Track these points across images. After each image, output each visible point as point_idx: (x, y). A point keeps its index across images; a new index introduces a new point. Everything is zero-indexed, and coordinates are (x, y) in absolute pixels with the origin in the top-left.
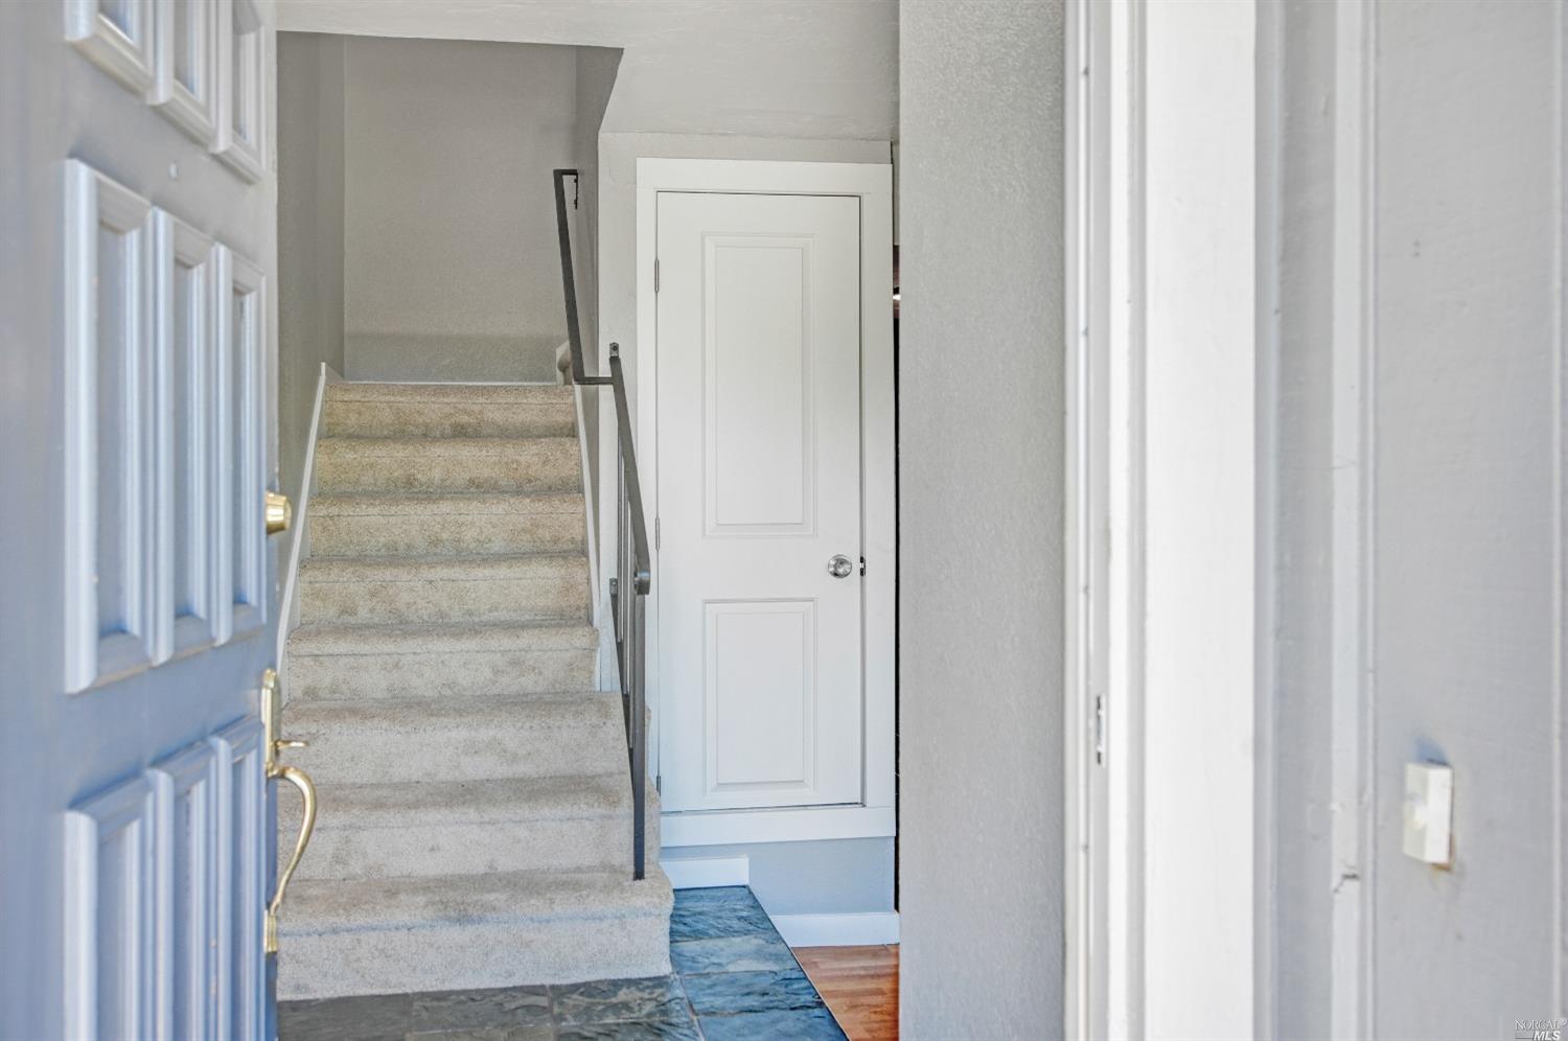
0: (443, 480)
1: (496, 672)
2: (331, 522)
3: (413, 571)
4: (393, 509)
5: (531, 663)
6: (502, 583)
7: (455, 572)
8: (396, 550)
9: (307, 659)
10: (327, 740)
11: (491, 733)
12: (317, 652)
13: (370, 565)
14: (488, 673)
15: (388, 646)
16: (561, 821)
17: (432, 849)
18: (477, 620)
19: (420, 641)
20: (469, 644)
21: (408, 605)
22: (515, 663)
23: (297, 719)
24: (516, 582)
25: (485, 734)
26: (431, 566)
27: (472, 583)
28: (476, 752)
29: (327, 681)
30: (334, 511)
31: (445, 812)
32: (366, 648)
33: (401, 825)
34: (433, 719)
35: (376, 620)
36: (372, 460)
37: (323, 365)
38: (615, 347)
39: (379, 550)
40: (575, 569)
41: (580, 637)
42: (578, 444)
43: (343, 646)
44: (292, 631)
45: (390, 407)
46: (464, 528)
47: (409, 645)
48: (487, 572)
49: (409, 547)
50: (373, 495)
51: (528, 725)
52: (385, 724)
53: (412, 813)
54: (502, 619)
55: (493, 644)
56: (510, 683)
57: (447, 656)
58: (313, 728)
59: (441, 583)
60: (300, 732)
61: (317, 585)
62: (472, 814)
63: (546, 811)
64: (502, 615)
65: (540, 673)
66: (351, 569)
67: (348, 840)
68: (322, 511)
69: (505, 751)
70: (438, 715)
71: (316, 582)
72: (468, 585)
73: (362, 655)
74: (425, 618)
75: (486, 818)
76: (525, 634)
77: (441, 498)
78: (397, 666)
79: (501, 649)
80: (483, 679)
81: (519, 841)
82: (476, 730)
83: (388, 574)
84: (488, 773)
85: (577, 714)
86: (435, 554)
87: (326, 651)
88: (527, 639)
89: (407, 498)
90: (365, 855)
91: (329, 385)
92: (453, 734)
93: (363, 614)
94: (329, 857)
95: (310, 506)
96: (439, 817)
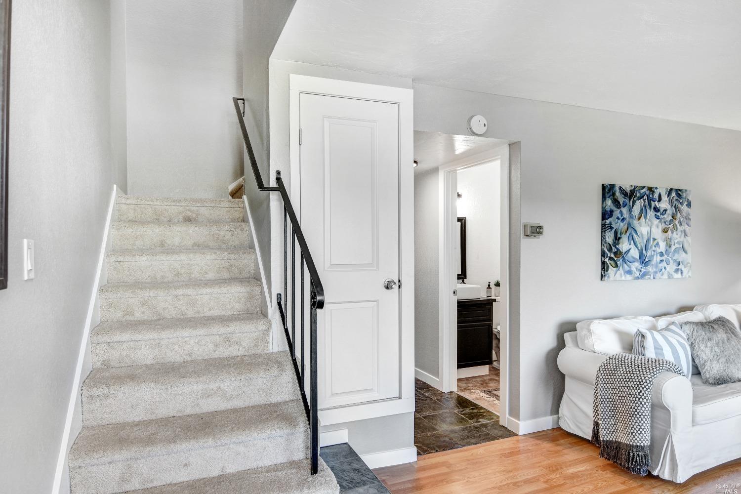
0: (180, 243)
1: (216, 346)
2: (119, 265)
3: (167, 291)
4: (154, 258)
5: (235, 340)
6: (216, 296)
7: (189, 291)
8: (156, 279)
9: (103, 345)
10: (116, 397)
11: (217, 385)
12: (109, 341)
13: (141, 288)
14: (211, 347)
15: (153, 335)
16: (265, 439)
17: (186, 465)
18: (202, 315)
19: (172, 331)
20: (201, 331)
21: (164, 309)
22: (227, 340)
23: (95, 385)
24: (223, 295)
25: (213, 386)
26: (176, 288)
27: (199, 296)
28: (208, 396)
29: (116, 356)
30: (120, 259)
31: (193, 442)
32: (140, 337)
33: (164, 453)
34: (183, 380)
35: (146, 318)
36: (142, 233)
37: (115, 186)
38: (278, 173)
39: (147, 279)
40: (254, 288)
41: (261, 326)
42: (249, 225)
43: (126, 336)
44: (93, 330)
45: (151, 207)
46: (193, 267)
47: (166, 334)
48: (208, 290)
49: (163, 277)
50: (142, 251)
51: (239, 378)
52: (152, 385)
53: (172, 446)
54: (216, 314)
55: (214, 330)
56: (224, 352)
57: (187, 339)
58: (106, 391)
59: (182, 297)
60: (97, 394)
61: (110, 300)
62: (211, 442)
63: (256, 435)
64: (217, 312)
65: (241, 345)
66: (131, 291)
67: (130, 467)
68: (113, 259)
69: (226, 394)
70: (185, 377)
71: (109, 299)
72: (197, 297)
73: (137, 341)
74: (174, 315)
75: (219, 443)
76: (231, 324)
77: (180, 252)
78: (159, 346)
79: (219, 333)
80: (208, 349)
81: (240, 454)
82: (208, 384)
83: (152, 293)
84: (216, 407)
85: (266, 370)
86: (178, 281)
87: (115, 339)
88: (233, 327)
89: (161, 252)
90: (142, 474)
91: (118, 196)
92: (195, 387)
93: (138, 315)
94: (117, 478)
95: (107, 256)
96: (190, 446)
